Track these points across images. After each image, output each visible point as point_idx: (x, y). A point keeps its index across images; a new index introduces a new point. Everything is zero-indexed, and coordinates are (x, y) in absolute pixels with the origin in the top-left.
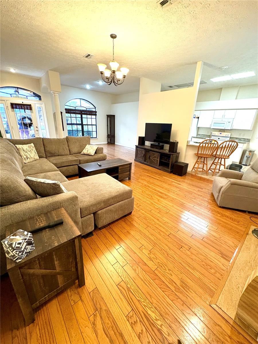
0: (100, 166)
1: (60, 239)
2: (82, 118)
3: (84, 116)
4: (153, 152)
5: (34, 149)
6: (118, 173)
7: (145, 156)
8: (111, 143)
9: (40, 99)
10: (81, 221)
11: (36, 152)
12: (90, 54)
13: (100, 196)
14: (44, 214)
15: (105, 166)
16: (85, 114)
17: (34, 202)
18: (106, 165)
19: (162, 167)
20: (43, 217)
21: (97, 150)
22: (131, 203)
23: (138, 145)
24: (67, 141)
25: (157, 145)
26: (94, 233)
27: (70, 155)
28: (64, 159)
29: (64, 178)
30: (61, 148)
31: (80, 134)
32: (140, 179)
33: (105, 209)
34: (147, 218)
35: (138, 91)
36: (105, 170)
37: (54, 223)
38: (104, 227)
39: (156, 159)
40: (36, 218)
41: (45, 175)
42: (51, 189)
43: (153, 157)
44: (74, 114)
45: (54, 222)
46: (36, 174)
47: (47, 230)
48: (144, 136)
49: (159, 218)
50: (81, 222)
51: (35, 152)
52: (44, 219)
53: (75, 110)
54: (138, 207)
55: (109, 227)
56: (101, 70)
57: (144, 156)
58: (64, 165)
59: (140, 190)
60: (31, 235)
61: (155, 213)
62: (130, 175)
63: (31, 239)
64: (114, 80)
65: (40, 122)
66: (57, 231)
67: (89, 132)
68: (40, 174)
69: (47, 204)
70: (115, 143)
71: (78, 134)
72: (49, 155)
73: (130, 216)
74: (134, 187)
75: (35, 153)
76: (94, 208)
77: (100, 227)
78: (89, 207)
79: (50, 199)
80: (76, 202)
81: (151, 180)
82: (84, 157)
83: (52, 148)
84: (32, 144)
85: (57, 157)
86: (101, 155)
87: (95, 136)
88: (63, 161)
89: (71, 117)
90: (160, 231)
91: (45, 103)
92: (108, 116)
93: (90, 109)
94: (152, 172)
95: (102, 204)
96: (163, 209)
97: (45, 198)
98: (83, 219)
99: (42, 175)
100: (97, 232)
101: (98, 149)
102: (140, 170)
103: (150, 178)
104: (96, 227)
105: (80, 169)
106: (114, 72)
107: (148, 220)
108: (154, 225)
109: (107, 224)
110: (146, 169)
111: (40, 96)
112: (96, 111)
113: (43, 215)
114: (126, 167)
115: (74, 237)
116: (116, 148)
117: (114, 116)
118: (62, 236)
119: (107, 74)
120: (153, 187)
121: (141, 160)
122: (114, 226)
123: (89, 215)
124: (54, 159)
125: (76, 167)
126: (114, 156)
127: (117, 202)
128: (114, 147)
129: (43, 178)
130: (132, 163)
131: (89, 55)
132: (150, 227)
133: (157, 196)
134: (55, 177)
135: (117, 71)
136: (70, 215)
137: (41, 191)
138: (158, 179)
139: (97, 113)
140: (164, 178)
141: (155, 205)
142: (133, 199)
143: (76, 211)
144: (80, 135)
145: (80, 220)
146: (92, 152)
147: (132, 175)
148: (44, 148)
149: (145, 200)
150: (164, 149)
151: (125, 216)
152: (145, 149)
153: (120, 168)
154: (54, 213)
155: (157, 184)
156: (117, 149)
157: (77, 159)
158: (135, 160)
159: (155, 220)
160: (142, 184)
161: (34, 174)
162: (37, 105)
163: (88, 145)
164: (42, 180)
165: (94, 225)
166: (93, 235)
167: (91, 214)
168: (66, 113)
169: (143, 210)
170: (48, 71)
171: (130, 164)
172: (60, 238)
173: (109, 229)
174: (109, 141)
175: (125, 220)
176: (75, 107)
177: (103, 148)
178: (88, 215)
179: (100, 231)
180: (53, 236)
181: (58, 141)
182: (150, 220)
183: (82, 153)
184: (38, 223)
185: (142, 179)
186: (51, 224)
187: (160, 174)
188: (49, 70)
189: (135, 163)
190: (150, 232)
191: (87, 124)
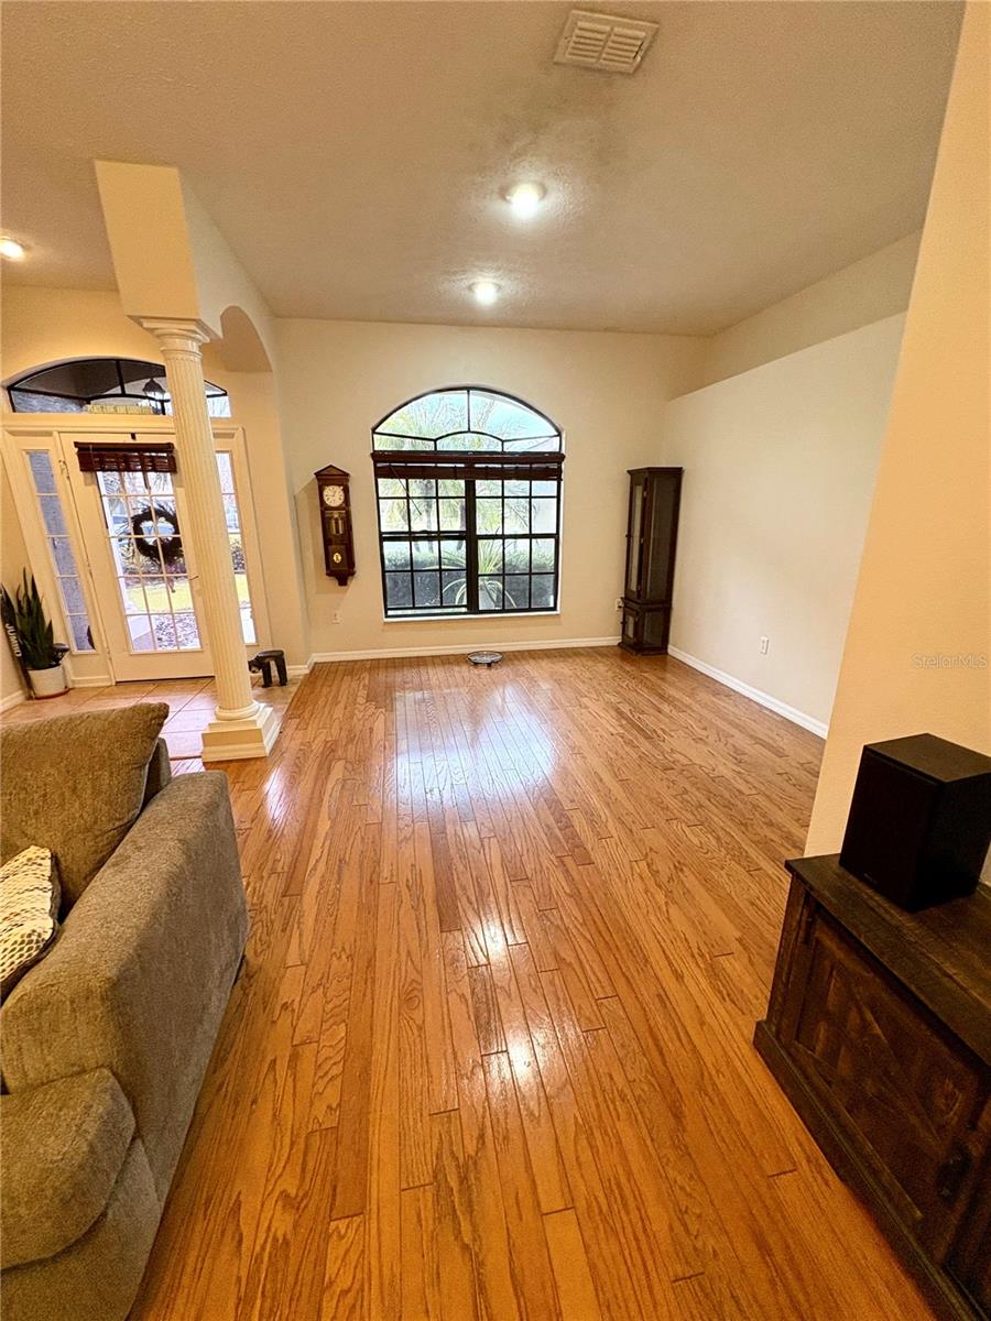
2: (470, 496)
3: (483, 487)
8: (640, 650)
16: (488, 475)
67: (508, 579)
70: (671, 650)
89: (407, 498)
91: (243, 430)
92: (637, 477)
112: (563, 451)
117: (676, 475)
139: (564, 466)
168: (378, 475)
174: (632, 632)
176: (435, 441)
191: (500, 533)
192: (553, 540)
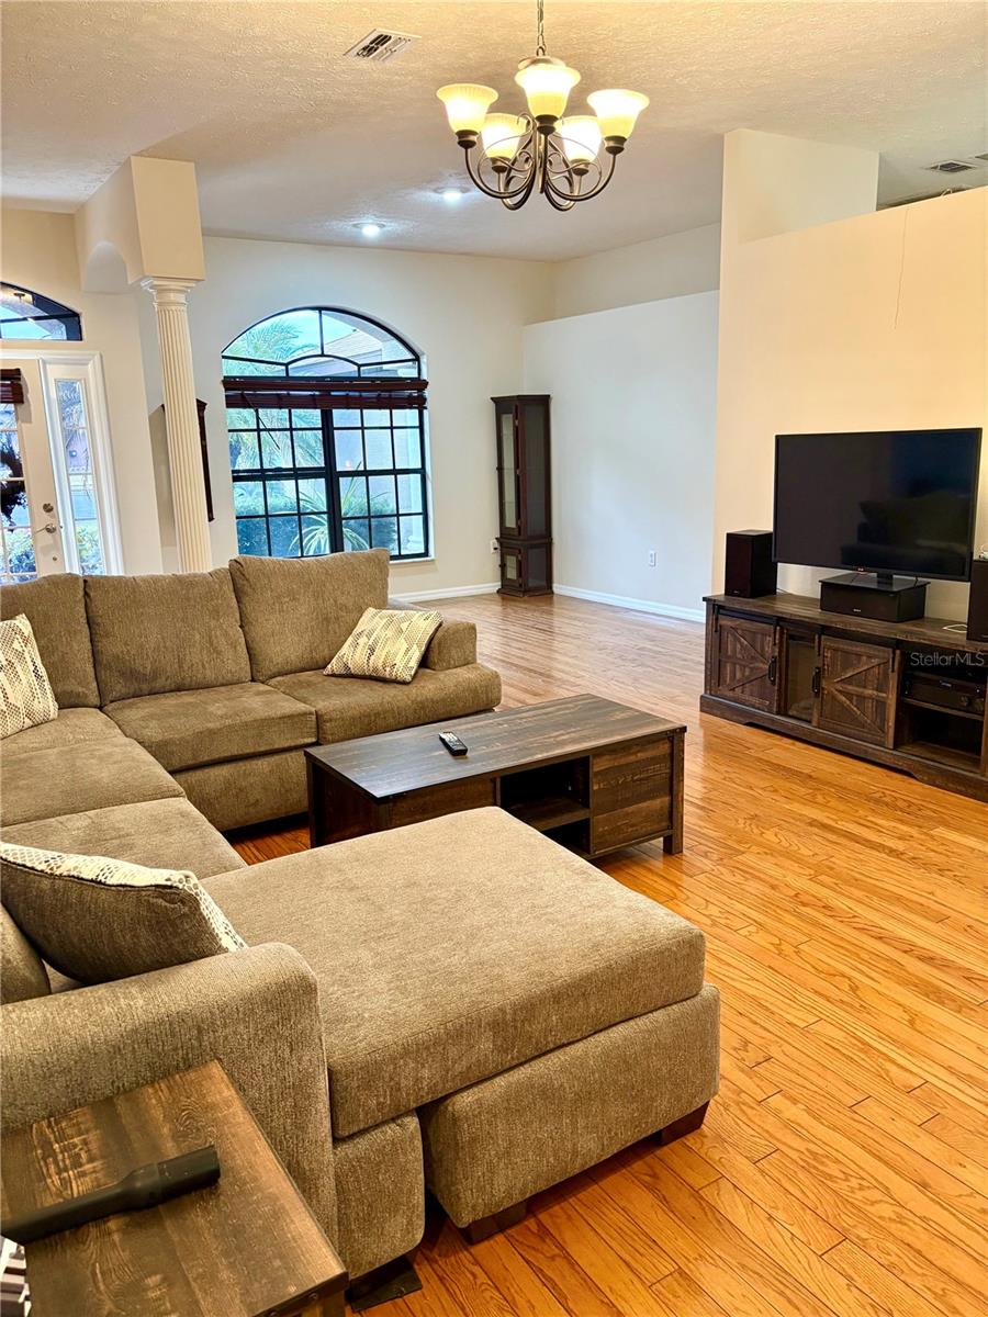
0: (458, 754)
1: (197, 1302)
2: (327, 428)
3: (340, 416)
4: (844, 645)
5: (32, 652)
6: (586, 805)
7: (781, 671)
8: (526, 592)
9: (75, 333)
10: (332, 1172)
11: (42, 671)
12: (385, 32)
13: (463, 981)
14: (93, 1105)
15: (495, 756)
16: (347, 404)
17: (31, 1015)
18: (499, 746)
19: (917, 750)
20: (87, 1131)
21: (435, 642)
22: (699, 1041)
23: (728, 592)
24: (236, 590)
25: (874, 586)
26: (423, 1271)
27: (253, 680)
28: (217, 711)
29: (216, 843)
30: (198, 637)
31: (319, 536)
32: (755, 849)
33: (501, 1081)
34: (833, 1170)
35: (712, 220)
36: (493, 781)
37: (157, 1177)
38: (500, 1222)
39: (869, 692)
40: (41, 1133)
41: (95, 826)
42: (143, 932)
43: (849, 680)
44: (275, 411)
45: (162, 1172)
46: (38, 818)
47: (113, 1224)
48: (768, 527)
49: (928, 1173)
50: (337, 1176)
51: (36, 671)
52: (94, 1146)
53: (288, 382)
54: (750, 1071)
55: (531, 1223)
56: (457, 123)
57: (772, 672)
58: (216, 756)
59: (755, 938)
60: (16, 1256)
61: (889, 1128)
62: (672, 817)
63: (18, 1290)
64: (545, 174)
65: (68, 475)
66: (176, 1238)
67: (374, 522)
68: (63, 818)
69: (113, 1032)
70: (556, 588)
71: (301, 540)
72: (119, 688)
73: (690, 1140)
74: (714, 911)
75: (38, 676)
76: (426, 1073)
77: (465, 1219)
78: (393, 1059)
79: (133, 998)
80: (306, 1022)
81: (843, 858)
82: (349, 694)
83: (142, 641)
84: (22, 623)
85: (170, 702)
86: (463, 674)
87: (414, 544)
88: (211, 725)
89: (258, 430)
90: (952, 1287)
91: (101, 357)
92: (502, 405)
93: (385, 367)
94: (844, 793)
95: (485, 1045)
96: (951, 1090)
97: (101, 990)
98: (347, 1149)
99: (79, 822)
100: (446, 1264)
101: (439, 634)
102: (752, 780)
103: (833, 837)
104: (436, 1215)
105: (323, 779)
106: (546, 124)
107: (842, 1187)
108: (893, 1227)
109: (517, 1198)
110: (798, 774)
111: (76, 315)
112: (424, 376)
113: (84, 1117)
114: (641, 755)
115: (293, 1290)
116: (561, 620)
117: (544, 401)
118: (210, 1278)
119: (502, 138)
120: (859, 909)
121: (751, 700)
122: (569, 1218)
123: (393, 1120)
124: (152, 716)
125: (296, 763)
126: (547, 676)
127: (586, 1028)
128: (550, 613)
129: (87, 847)
130: (684, 729)
131: (382, 39)
132: (863, 1245)
133: (900, 989)
134: (157, 839)
135: (565, 115)
136: (262, 1120)
137: (75, 940)
138: (900, 846)
139: (427, 393)
140: (943, 842)
141: (893, 1062)
142: (712, 1007)
143: (300, 1090)
144: (314, 543)
145: (325, 1157)
146: (404, 659)
147: (690, 817)
148: (91, 641)
149: (800, 1017)
150: (928, 613)
151: (656, 1141)
152: (780, 621)
153: (598, 766)
154: (155, 1101)
155: (890, 885)
156: (568, 630)
157: (301, 707)
158: (706, 706)
159: (904, 1190)
160: (773, 887)
161: (27, 820)
162: (55, 372)
163: (371, 611)
164: (88, 866)
165: (422, 1208)
166: (415, 1285)
167: (408, 1113)
168: (229, 405)
169: (795, 1101)
170: (127, 165)
171: (675, 736)
172: (199, 1295)
173: (533, 1241)
174: (512, 574)
175: (655, 1176)
176: (287, 365)
177: (473, 628)
178: (384, 1123)
179: (464, 1256)
180: (156, 1274)
181: (182, 593)
182: (854, 1183)
183: (334, 666)
184: (52, 1168)
185: (771, 851)
186: (138, 1184)
187: (909, 812)
188: (139, 154)
189: (703, 724)
190: (859, 1282)
191: (361, 468)
192: (419, 476)
